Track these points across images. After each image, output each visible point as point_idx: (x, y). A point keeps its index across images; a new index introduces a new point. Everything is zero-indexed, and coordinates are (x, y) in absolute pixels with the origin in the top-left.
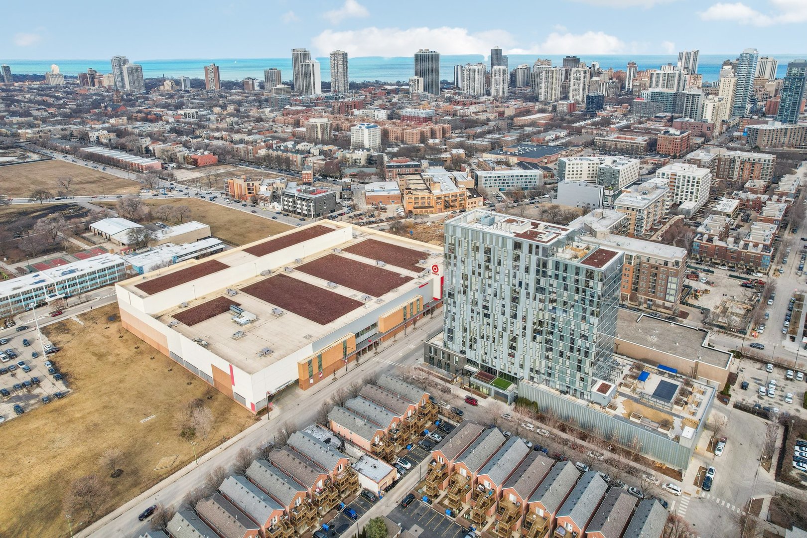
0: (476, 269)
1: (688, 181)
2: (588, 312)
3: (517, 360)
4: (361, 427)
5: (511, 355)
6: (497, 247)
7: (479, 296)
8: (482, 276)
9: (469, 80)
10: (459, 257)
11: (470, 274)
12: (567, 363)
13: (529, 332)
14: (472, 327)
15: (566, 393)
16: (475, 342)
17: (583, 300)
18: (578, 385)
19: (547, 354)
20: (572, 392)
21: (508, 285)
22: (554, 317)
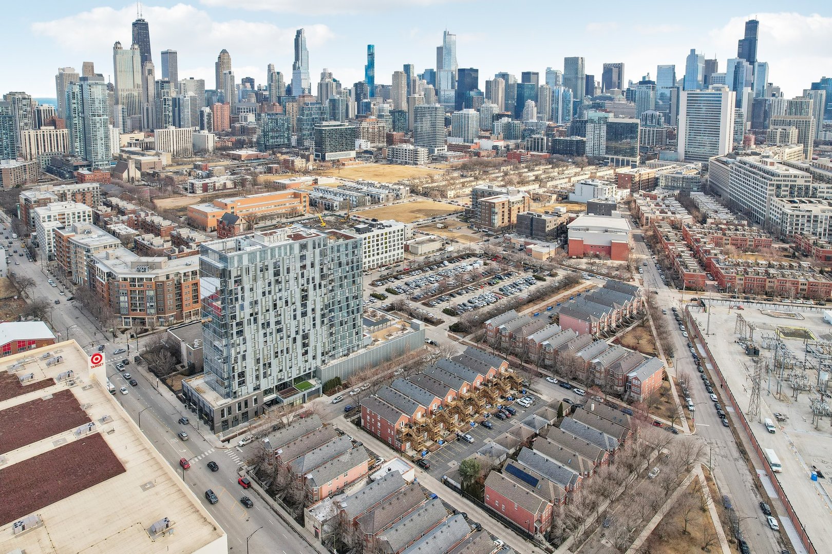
0: (267, 290)
1: (79, 217)
3: (310, 355)
7: (271, 315)
8: (273, 293)
10: (247, 287)
11: (260, 298)
12: (346, 328)
13: (318, 322)
14: (265, 352)
16: (270, 366)
18: (355, 341)
19: (331, 331)
20: (351, 350)
21: (298, 287)
22: (333, 295)
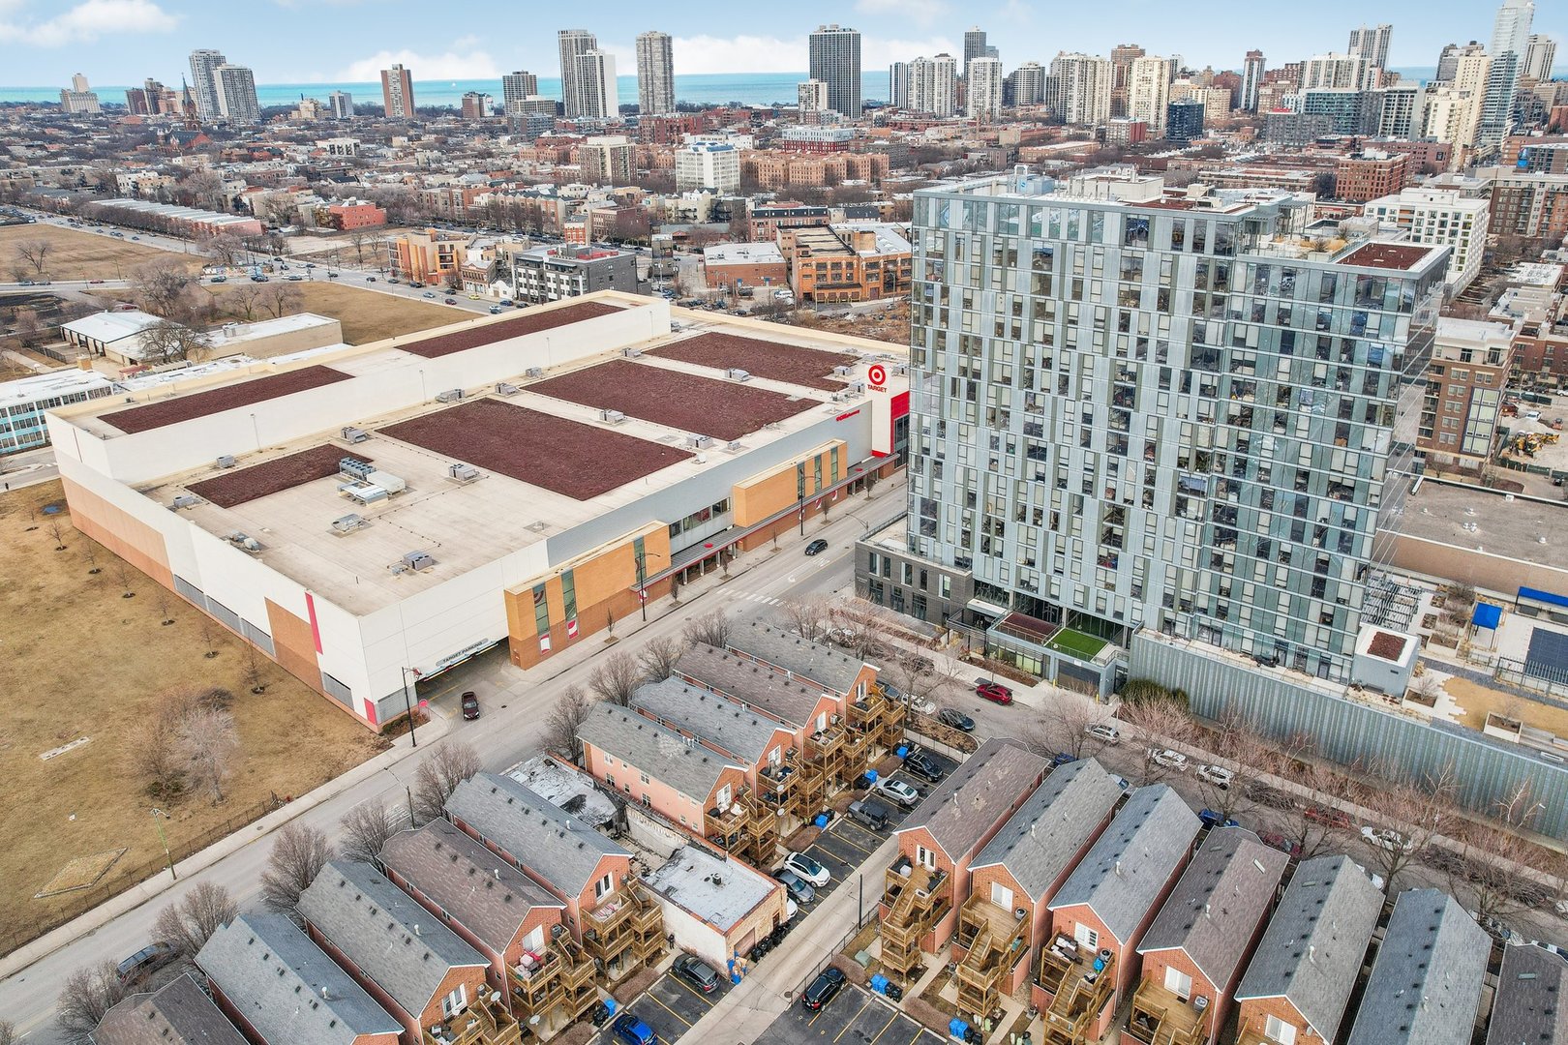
0: (1009, 320)
1: (1443, 224)
2: (1359, 410)
3: (1123, 577)
4: (675, 761)
5: (1109, 562)
6: (1071, 245)
7: (1014, 397)
8: (1025, 339)
9: (921, 86)
10: (955, 291)
11: (988, 335)
12: (1282, 574)
13: (1165, 493)
14: (992, 489)
15: (1273, 662)
16: (1001, 529)
17: (1344, 376)
18: (1313, 636)
19: (1217, 550)
20: (1290, 659)
21: (1105, 354)
22: (1244, 436)
